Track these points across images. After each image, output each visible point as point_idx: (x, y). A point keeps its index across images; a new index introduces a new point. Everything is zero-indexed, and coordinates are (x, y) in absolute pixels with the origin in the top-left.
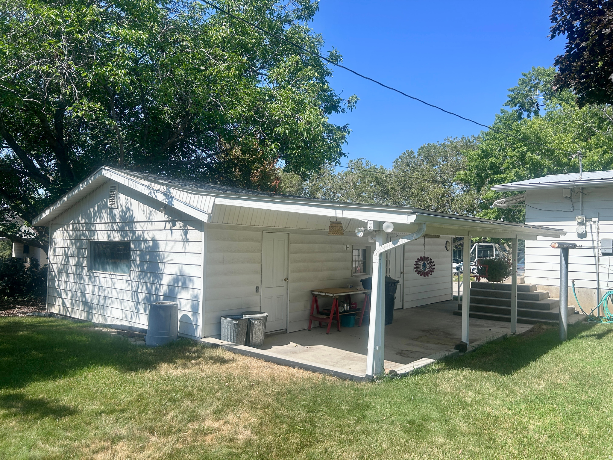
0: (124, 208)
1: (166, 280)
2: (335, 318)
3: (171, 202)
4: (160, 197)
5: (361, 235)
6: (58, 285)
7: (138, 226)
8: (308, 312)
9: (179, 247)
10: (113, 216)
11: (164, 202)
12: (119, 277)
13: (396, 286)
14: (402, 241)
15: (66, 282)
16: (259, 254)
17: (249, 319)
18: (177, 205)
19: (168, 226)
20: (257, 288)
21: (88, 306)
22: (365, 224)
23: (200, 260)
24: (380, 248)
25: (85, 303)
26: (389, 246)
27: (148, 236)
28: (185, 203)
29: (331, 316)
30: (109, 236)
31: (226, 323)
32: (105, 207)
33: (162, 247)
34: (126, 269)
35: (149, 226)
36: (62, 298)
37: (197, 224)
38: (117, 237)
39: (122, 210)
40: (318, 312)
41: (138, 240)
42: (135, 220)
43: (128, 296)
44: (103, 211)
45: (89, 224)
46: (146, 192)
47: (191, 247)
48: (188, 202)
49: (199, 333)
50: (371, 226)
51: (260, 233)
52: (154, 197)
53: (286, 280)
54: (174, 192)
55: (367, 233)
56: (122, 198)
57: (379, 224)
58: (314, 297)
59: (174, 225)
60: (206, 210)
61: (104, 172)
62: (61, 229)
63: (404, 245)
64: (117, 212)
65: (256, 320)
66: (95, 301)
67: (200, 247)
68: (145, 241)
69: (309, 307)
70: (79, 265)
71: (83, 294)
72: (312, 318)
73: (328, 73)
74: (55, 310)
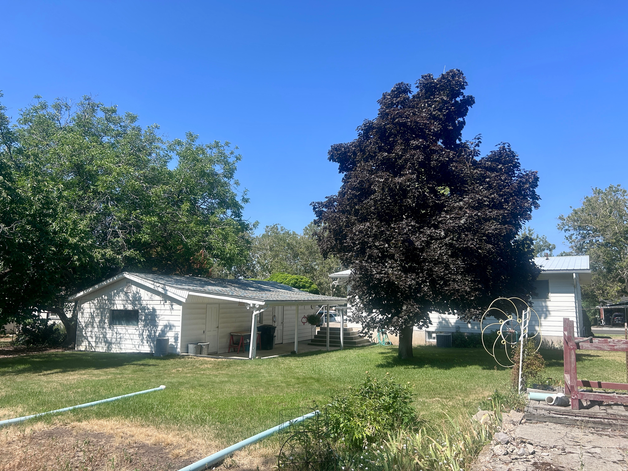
0: (135, 292)
1: (160, 328)
2: (241, 346)
3: (166, 293)
4: (160, 290)
5: (248, 308)
6: (86, 333)
7: (144, 303)
8: (228, 344)
9: (168, 312)
10: (128, 297)
11: (162, 292)
12: (130, 328)
13: (275, 330)
14: (262, 310)
15: (91, 332)
16: (205, 315)
17: (201, 345)
18: (169, 294)
19: (162, 302)
20: (204, 331)
21: (109, 344)
22: (250, 305)
23: (180, 318)
24: (255, 313)
25: (106, 342)
26: (258, 312)
27: (150, 307)
28: (174, 293)
29: (240, 345)
30: (124, 306)
31: (191, 347)
32: (122, 291)
33: (158, 312)
34: (135, 323)
35: (151, 302)
36: (88, 341)
37: (179, 302)
38: (130, 307)
39: (134, 293)
40: (234, 344)
41: (144, 309)
42: (142, 299)
43: (136, 337)
44: (121, 293)
45: (111, 300)
46: (152, 287)
47: (174, 312)
48: (175, 293)
49: (179, 350)
50: (251, 305)
51: (205, 305)
52: (157, 289)
53: (218, 327)
54: (167, 288)
55: (250, 307)
56: (134, 288)
57: (254, 305)
58: (232, 336)
59: (166, 302)
60: (184, 297)
61: (125, 274)
62: (88, 302)
63: (262, 312)
64: (130, 295)
65: (204, 345)
66: (114, 340)
67: (180, 313)
68: (148, 309)
69: (229, 342)
70: (102, 321)
71: (105, 337)
72: (230, 346)
73: (242, 207)
74: (82, 348)
